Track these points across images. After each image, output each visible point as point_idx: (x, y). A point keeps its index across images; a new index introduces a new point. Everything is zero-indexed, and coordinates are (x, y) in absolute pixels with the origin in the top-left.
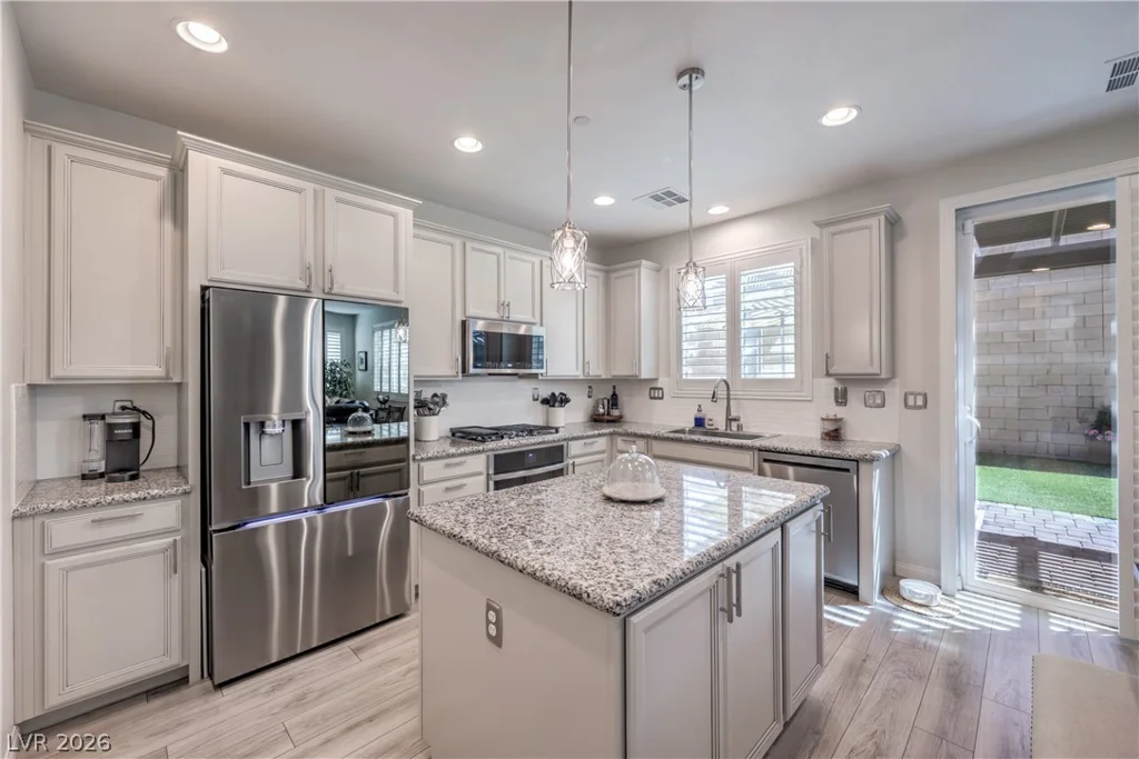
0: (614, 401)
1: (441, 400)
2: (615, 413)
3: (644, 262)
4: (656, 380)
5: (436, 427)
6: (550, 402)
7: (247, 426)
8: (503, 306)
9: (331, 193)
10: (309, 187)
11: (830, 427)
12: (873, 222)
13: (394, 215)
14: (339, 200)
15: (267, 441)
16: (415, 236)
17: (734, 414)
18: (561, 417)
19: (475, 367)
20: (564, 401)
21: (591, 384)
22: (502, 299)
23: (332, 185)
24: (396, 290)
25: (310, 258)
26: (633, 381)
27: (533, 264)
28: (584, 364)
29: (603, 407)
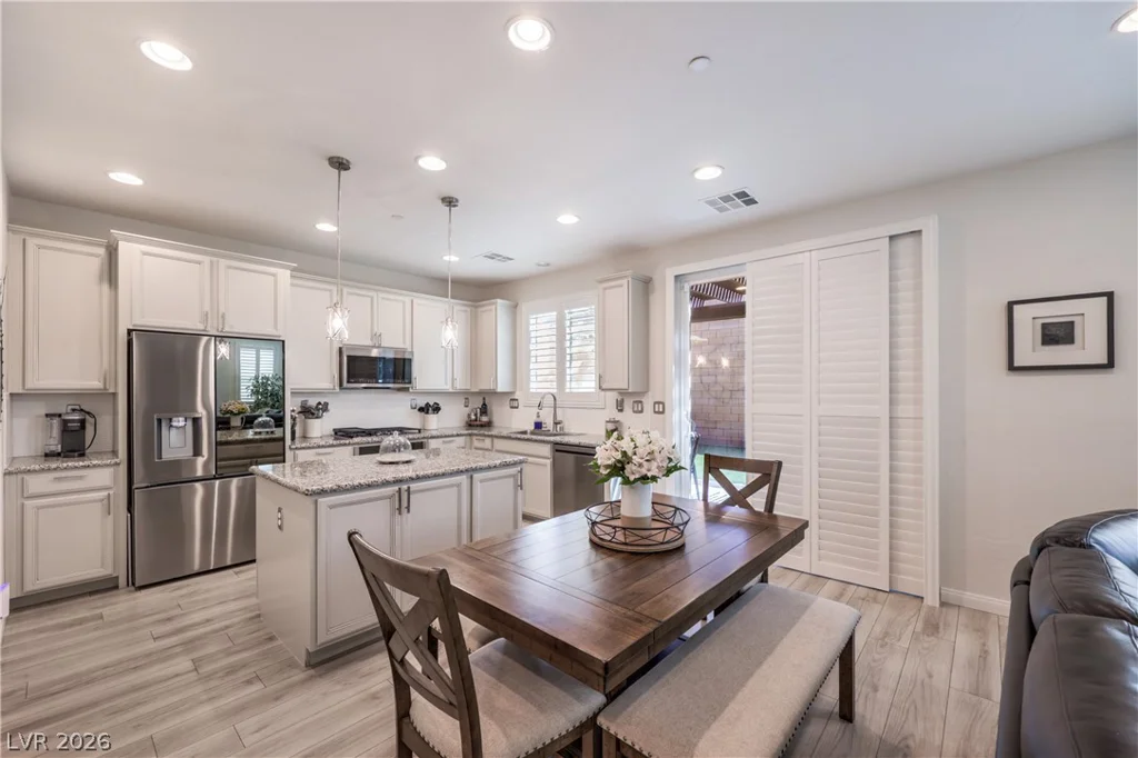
0: (484, 410)
1: (325, 407)
2: (485, 419)
3: (499, 301)
4: (512, 393)
5: (319, 428)
6: (424, 410)
7: (160, 421)
8: (376, 336)
9: (223, 263)
10: (206, 259)
11: (611, 426)
12: (625, 282)
13: (274, 275)
14: (230, 267)
15: (173, 432)
16: (292, 285)
17: (559, 418)
18: (434, 423)
19: (348, 382)
20: (437, 409)
21: (467, 396)
22: (376, 330)
23: (224, 257)
24: (276, 327)
25: (207, 308)
26: (494, 393)
27: (404, 303)
28: (453, 380)
29: (476, 415)
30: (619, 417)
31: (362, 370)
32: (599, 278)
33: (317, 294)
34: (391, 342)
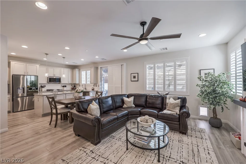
0: (75, 86)
1: (45, 86)
2: (75, 88)
3: (76, 69)
4: (79, 84)
5: (44, 89)
6: (63, 86)
7: (18, 88)
9: (28, 64)
10: (25, 64)
11: (93, 89)
12: (93, 68)
13: (36, 66)
14: (29, 65)
15: (20, 90)
16: (39, 67)
17: (86, 88)
18: (65, 89)
19: (49, 82)
20: (66, 86)
21: (71, 84)
22: (54, 74)
23: (28, 63)
24: (36, 74)
25: (25, 71)
26: (76, 84)
27: (59, 69)
28: (69, 82)
29: (73, 87)
30: (94, 87)
31: (52, 80)
32: (90, 67)
33: (44, 68)
34: (57, 76)
